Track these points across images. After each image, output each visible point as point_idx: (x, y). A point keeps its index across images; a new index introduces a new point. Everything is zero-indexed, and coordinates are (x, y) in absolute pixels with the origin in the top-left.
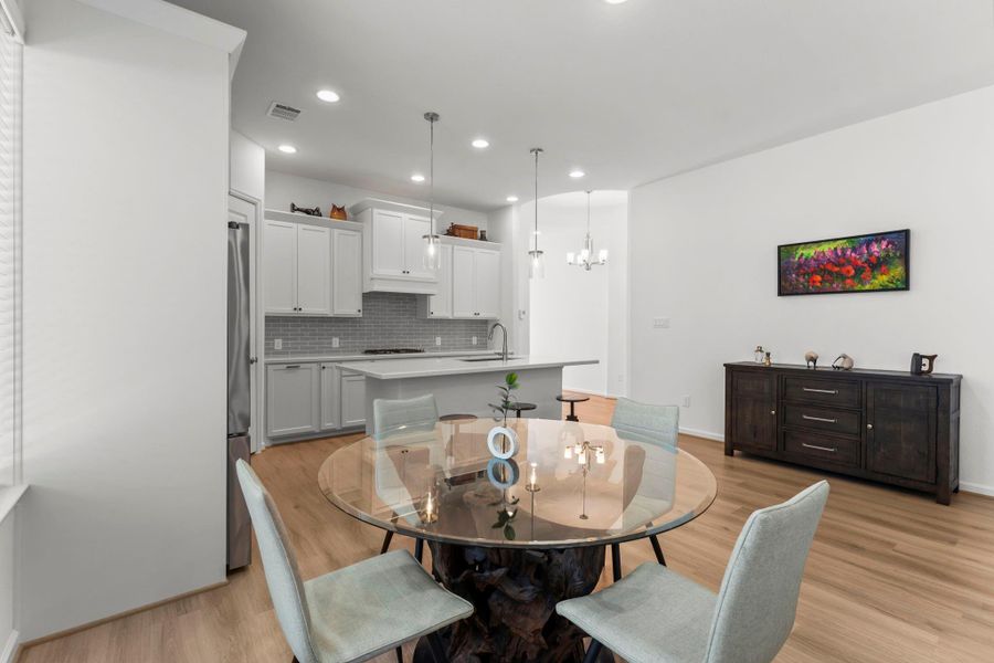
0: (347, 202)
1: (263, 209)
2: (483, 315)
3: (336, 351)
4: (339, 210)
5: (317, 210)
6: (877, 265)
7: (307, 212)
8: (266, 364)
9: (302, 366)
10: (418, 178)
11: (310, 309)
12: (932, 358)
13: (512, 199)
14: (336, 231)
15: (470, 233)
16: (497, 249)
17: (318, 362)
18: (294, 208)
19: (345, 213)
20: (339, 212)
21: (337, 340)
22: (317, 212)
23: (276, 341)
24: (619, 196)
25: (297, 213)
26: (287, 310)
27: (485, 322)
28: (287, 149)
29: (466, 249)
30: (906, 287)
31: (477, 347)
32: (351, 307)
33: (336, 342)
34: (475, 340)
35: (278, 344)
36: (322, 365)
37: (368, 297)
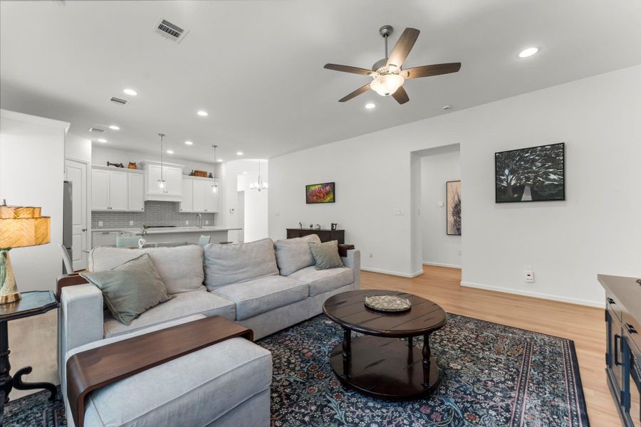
0: (137, 161)
1: (90, 165)
2: (209, 211)
4: (132, 164)
5: (121, 164)
6: (328, 194)
7: (117, 165)
8: (92, 232)
11: (115, 209)
12: (336, 225)
13: (220, 160)
15: (203, 174)
18: (108, 164)
19: (136, 166)
20: (132, 165)
24: (265, 161)
25: (110, 166)
27: (213, 214)
29: (200, 182)
30: (334, 201)
31: (208, 225)
32: (139, 207)
34: (207, 222)
35: (101, 223)
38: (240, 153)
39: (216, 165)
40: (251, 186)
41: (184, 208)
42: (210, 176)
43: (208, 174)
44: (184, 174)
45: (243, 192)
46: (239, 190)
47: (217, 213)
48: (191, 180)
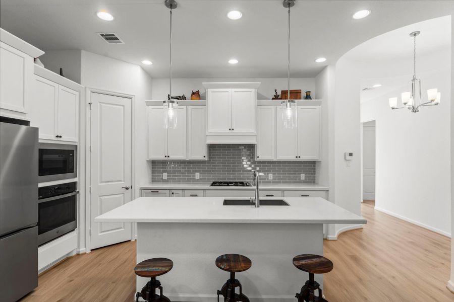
2: (304, 157)
3: (197, 182)
9: (160, 191)
10: (233, 62)
13: (321, 60)
14: (190, 107)
15: (295, 95)
16: (319, 104)
17: (170, 190)
21: (198, 174)
22: (184, 98)
23: (164, 174)
26: (161, 157)
28: (147, 63)
31: (306, 182)
33: (197, 176)
34: (303, 177)
36: (173, 191)
37: (212, 147)
38: (361, 14)
39: (316, 74)
40: (393, 102)
41: (262, 154)
42: (308, 97)
43: (303, 94)
44: (260, 97)
45: (374, 122)
46: (364, 119)
47: (320, 162)
48: (273, 108)
